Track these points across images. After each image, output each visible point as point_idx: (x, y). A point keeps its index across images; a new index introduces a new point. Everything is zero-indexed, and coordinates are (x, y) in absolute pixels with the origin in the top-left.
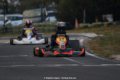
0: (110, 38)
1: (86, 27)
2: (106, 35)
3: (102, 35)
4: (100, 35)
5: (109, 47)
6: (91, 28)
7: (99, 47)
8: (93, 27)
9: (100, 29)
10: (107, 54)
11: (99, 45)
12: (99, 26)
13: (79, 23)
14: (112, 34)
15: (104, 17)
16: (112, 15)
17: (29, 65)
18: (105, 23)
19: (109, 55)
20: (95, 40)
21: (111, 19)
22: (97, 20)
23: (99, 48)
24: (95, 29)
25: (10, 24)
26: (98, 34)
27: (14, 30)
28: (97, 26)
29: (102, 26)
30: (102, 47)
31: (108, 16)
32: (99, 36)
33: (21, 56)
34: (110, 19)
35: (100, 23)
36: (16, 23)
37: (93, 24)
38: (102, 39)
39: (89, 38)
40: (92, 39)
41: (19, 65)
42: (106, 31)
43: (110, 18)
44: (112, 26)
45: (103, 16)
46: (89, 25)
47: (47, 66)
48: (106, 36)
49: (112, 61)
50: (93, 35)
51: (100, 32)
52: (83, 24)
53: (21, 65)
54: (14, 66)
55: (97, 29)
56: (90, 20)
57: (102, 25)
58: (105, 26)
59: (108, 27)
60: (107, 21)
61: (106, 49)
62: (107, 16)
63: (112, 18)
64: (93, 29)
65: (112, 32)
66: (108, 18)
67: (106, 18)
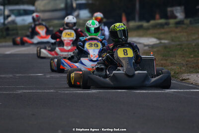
0: (179, 47)
1: (139, 28)
2: (172, 40)
3: (166, 41)
4: (163, 41)
5: (178, 60)
6: (148, 29)
7: (162, 60)
8: (150, 27)
9: (163, 31)
10: (175, 73)
11: (162, 57)
12: (162, 26)
13: (128, 20)
14: (183, 39)
15: (170, 11)
16: (183, 7)
17: (46, 91)
18: (172, 21)
19: (177, 73)
20: (155, 50)
21: (182, 14)
22: (157, 16)
23: (162, 62)
24: (155, 31)
25: (13, 22)
26: (159, 39)
27: (20, 32)
28: (158, 27)
29: (166, 27)
30: (166, 60)
31: (176, 10)
32: (161, 43)
33: (32, 75)
34: (179, 14)
35: (163, 21)
36: (23, 20)
37: (152, 22)
38: (165, 47)
39: (145, 46)
40: (149, 48)
41: (29, 90)
42: (173, 35)
44: (183, 26)
45: (169, 9)
46: (145, 24)
47: (74, 92)
48: (173, 43)
49: (183, 84)
50: (152, 41)
51: (162, 36)
52: (135, 22)
53: (33, 89)
54: (20, 92)
55: (159, 31)
56: (147, 16)
57: (167, 24)
58: (171, 26)
59: (177, 27)
60: (175, 17)
61: (173, 64)
62: (174, 8)
63: (183, 12)
64: (151, 31)
65: (183, 36)
66: (177, 12)
67: (173, 13)
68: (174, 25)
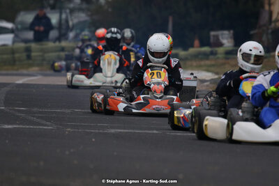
8: (189, 57)
9: (208, 62)
15: (214, 36)
16: (232, 32)
18: (220, 50)
21: (230, 40)
22: (197, 42)
28: (200, 56)
29: (211, 57)
31: (222, 34)
35: (206, 49)
37: (192, 50)
43: (227, 39)
45: (212, 33)
46: (182, 53)
57: (213, 53)
58: (219, 56)
59: (228, 59)
60: (221, 45)
62: (219, 33)
63: (231, 38)
64: (189, 63)
66: (223, 38)
67: (218, 39)
68: (224, 56)
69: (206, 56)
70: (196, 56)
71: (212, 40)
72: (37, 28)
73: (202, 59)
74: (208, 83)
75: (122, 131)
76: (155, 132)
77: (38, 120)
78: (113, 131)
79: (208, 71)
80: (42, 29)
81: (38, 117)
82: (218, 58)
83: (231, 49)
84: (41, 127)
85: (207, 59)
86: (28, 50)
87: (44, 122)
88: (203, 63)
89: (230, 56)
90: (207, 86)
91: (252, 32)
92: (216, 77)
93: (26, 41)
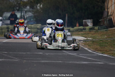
8: (74, 31)
9: (82, 33)
15: (84, 22)
16: (92, 20)
18: (87, 28)
21: (91, 24)
28: (79, 30)
37: (75, 28)
44: (94, 30)
45: (84, 21)
46: (71, 29)
52: (65, 28)
57: (84, 29)
68: (89, 30)
69: (81, 30)
70: (77, 30)
71: (84, 24)
72: (11, 19)
73: (80, 32)
74: (82, 41)
75: (47, 61)
76: (60, 62)
77: (12, 57)
78: (43, 61)
79: (82, 36)
80: (13, 19)
81: (12, 56)
82: (86, 31)
83: (92, 27)
84: (13, 60)
85: (82, 31)
86: (8, 28)
87: (15, 58)
88: (80, 33)
89: (91, 30)
90: (82, 42)
91: (100, 20)
92: (86, 39)
93: (7, 24)
